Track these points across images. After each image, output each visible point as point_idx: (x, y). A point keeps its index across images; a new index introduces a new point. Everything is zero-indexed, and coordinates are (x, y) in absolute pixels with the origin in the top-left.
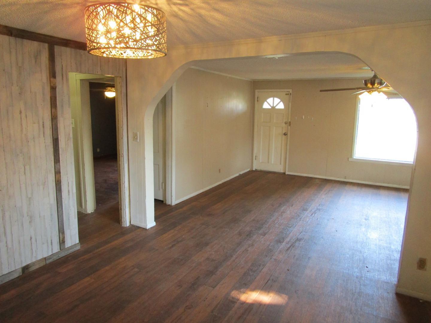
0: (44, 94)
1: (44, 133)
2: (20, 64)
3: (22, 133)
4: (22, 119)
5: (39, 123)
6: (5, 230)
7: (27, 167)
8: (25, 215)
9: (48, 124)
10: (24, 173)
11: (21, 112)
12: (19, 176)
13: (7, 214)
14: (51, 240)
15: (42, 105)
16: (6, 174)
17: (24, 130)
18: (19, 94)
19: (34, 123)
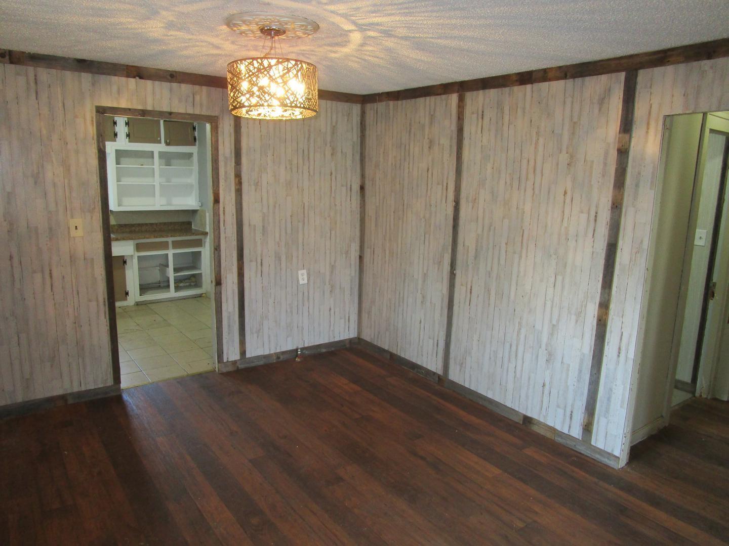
0: (605, 164)
1: (594, 230)
2: (575, 120)
3: (562, 225)
4: (566, 203)
5: (589, 213)
6: (517, 349)
7: (560, 278)
8: (544, 346)
9: (605, 215)
10: (553, 285)
11: (565, 193)
12: (547, 286)
13: (523, 331)
14: (572, 412)
15: (600, 184)
16: (532, 277)
17: (566, 220)
18: (568, 165)
19: (582, 212)
